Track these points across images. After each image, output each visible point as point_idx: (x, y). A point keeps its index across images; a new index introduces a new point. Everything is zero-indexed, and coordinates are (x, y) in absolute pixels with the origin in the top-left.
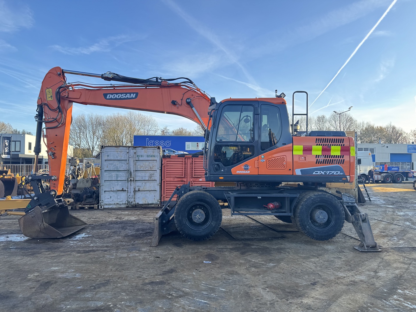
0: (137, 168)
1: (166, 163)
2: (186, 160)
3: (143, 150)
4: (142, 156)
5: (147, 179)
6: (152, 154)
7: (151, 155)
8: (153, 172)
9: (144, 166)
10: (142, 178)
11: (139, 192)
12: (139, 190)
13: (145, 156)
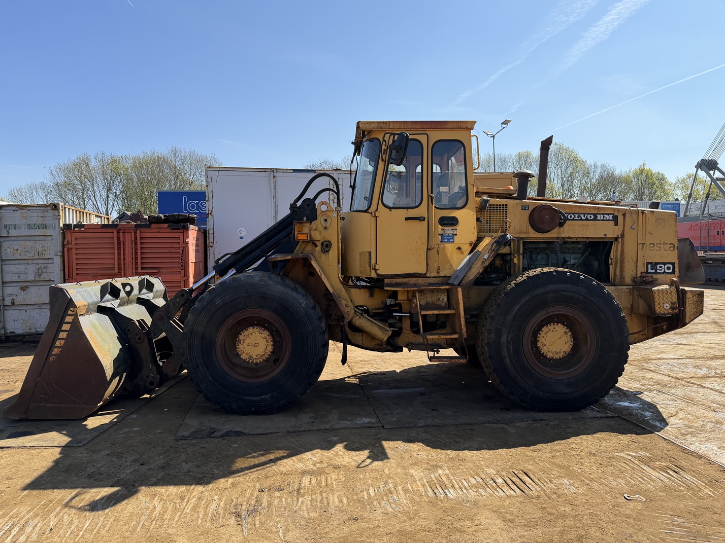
0: (5, 254)
1: (74, 242)
2: (121, 234)
3: (18, 213)
4: (15, 227)
5: (31, 278)
6: (40, 221)
7: (37, 223)
8: (47, 261)
9: (22, 251)
10: (19, 277)
11: (14, 308)
12: (13, 304)
13: (23, 227)
